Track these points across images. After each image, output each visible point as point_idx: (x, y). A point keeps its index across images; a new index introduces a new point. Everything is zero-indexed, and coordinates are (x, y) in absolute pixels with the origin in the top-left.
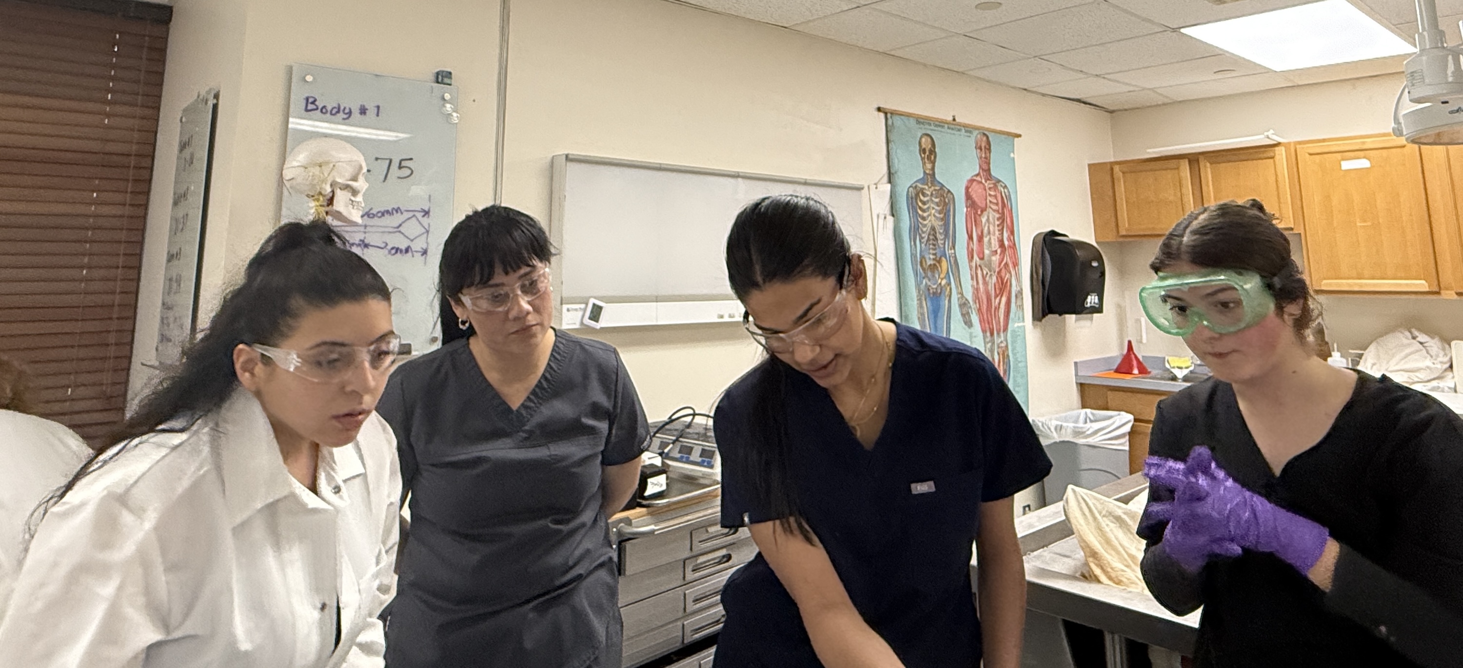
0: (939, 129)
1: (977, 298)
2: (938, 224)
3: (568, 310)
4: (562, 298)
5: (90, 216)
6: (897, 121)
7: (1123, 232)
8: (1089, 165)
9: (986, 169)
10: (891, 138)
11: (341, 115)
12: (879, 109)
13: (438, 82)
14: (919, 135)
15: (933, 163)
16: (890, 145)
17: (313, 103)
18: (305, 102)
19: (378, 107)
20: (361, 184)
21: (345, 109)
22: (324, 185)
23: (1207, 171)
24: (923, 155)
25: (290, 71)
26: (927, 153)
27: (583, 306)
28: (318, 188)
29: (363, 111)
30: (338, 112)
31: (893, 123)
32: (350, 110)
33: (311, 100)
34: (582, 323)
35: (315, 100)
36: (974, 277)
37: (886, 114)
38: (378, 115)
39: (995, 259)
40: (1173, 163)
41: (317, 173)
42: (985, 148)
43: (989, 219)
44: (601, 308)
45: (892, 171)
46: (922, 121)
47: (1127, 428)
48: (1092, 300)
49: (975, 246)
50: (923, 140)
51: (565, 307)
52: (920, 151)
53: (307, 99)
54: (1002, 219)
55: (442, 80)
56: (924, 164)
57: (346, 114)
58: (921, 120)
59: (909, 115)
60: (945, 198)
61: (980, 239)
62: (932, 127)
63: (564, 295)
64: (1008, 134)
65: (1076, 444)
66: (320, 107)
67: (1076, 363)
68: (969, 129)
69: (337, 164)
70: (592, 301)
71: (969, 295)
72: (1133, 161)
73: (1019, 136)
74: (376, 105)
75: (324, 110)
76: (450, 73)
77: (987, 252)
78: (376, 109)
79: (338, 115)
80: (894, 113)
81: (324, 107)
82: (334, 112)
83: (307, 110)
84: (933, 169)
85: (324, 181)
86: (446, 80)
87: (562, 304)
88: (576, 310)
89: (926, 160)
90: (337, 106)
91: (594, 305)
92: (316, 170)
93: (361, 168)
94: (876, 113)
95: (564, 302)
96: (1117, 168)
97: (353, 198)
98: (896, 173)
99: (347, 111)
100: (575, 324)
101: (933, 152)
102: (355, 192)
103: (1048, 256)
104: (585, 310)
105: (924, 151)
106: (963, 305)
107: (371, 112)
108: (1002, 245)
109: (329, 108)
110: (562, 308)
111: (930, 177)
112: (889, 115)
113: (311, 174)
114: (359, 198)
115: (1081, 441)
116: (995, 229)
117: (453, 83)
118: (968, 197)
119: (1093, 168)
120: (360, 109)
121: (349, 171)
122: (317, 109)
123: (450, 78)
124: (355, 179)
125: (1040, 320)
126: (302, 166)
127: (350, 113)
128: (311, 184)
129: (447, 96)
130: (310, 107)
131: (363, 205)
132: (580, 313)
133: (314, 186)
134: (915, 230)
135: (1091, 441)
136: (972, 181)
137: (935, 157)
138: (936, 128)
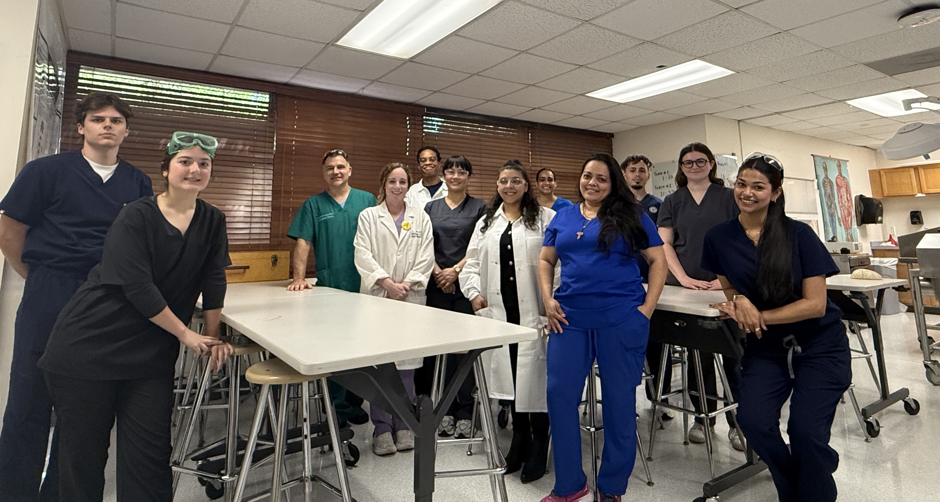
1: (842, 217)
2: (830, 192)
7: (885, 195)
8: (869, 171)
9: (840, 174)
10: (816, 164)
12: (812, 155)
14: (822, 162)
15: (827, 172)
16: (815, 167)
23: (922, 172)
31: (816, 159)
36: (841, 210)
37: (814, 156)
39: (846, 204)
40: (907, 169)
42: (839, 166)
43: (843, 190)
47: (896, 263)
48: (880, 218)
49: (840, 200)
50: (824, 164)
54: (847, 190)
58: (823, 158)
59: (819, 156)
60: (830, 182)
61: (841, 197)
64: (845, 161)
65: (881, 266)
67: (871, 243)
68: (835, 159)
71: (840, 216)
72: (888, 169)
73: (848, 161)
77: (844, 202)
80: (817, 156)
84: (827, 174)
89: (825, 171)
96: (882, 172)
101: (826, 168)
103: (862, 204)
105: (824, 168)
106: (839, 219)
108: (847, 199)
111: (826, 177)
115: (882, 265)
116: (845, 194)
118: (837, 183)
119: (871, 172)
125: (860, 226)
134: (825, 193)
135: (886, 265)
136: (837, 178)
137: (827, 170)
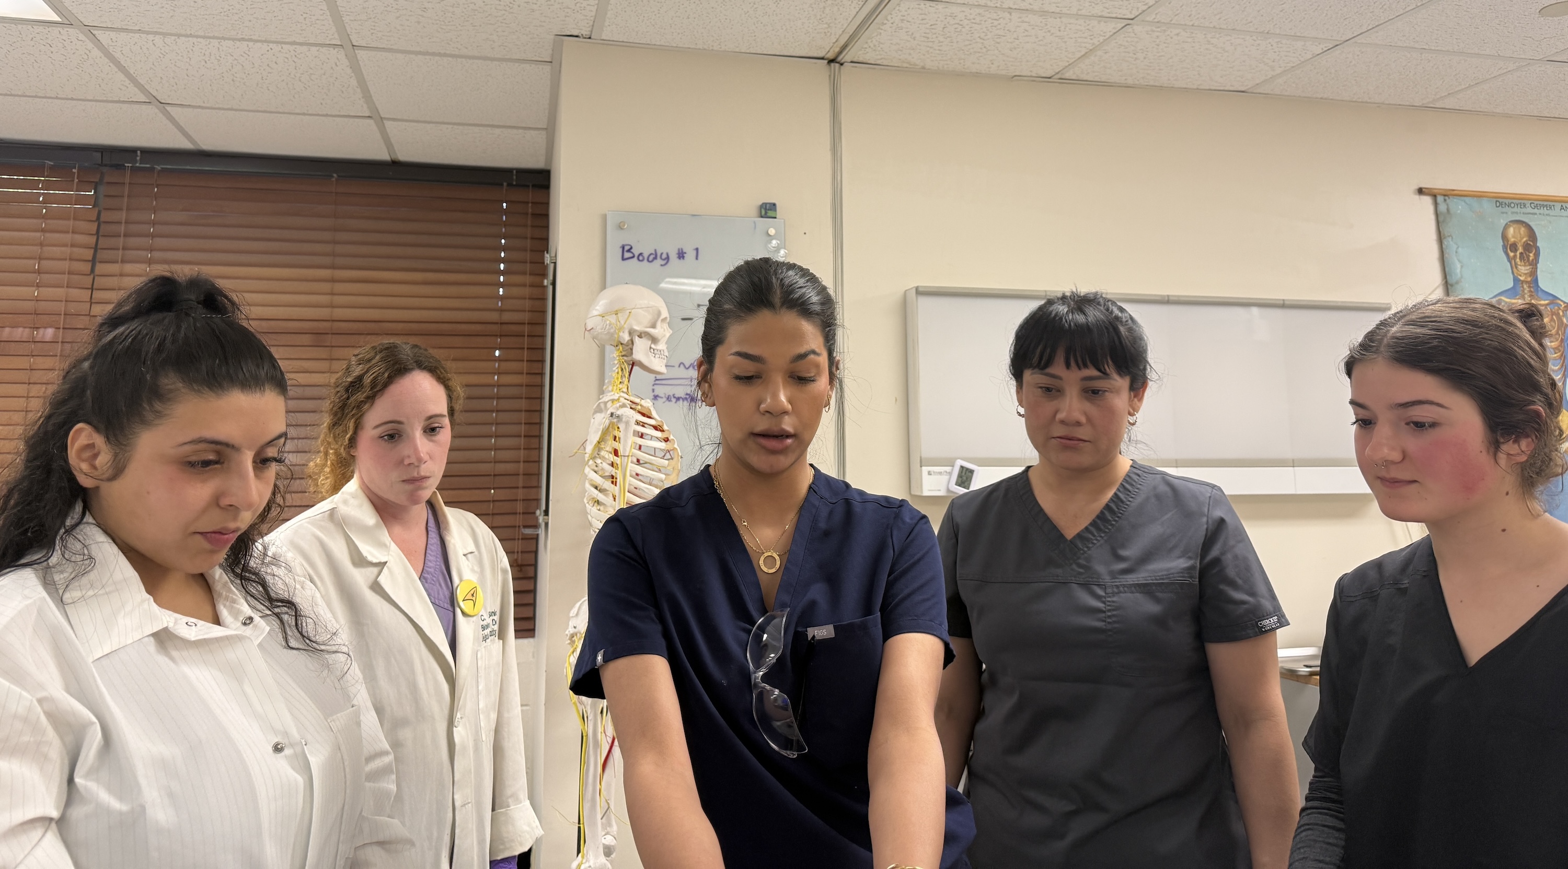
0: (1545, 211)
3: (929, 473)
4: (921, 457)
5: (494, 386)
6: (1458, 207)
10: (1446, 231)
11: (659, 262)
12: (1421, 191)
13: (762, 217)
14: (1503, 222)
15: (1534, 264)
16: (1445, 243)
17: (629, 251)
18: (621, 250)
19: (697, 249)
20: (663, 331)
21: (662, 254)
22: (621, 334)
24: (1512, 254)
25: (604, 218)
26: (1520, 250)
27: (948, 469)
28: (616, 336)
29: (681, 255)
30: (655, 258)
31: (1448, 210)
32: (667, 254)
33: (627, 248)
34: (948, 490)
35: (631, 248)
37: (1434, 196)
38: (697, 259)
41: (613, 321)
44: (972, 472)
45: (1450, 281)
46: (1507, 201)
50: (1511, 231)
51: (925, 469)
52: (1505, 247)
53: (623, 248)
55: (766, 213)
56: (1514, 267)
57: (664, 260)
58: (1501, 201)
59: (1479, 196)
62: (1529, 210)
63: (923, 456)
66: (636, 255)
69: (632, 311)
70: (959, 463)
74: (695, 247)
75: (641, 258)
76: (774, 205)
78: (695, 252)
79: (655, 261)
80: (1448, 194)
81: (641, 254)
82: (651, 259)
83: (623, 259)
84: (1533, 273)
85: (621, 329)
86: (770, 213)
87: (921, 467)
88: (940, 473)
89: (1518, 260)
90: (654, 252)
91: (962, 467)
92: (612, 319)
93: (659, 314)
94: (1417, 197)
95: (923, 464)
97: (653, 346)
98: (1457, 283)
99: (664, 256)
100: (940, 490)
101: (1531, 247)
102: (654, 340)
104: (950, 474)
105: (1514, 247)
107: (690, 255)
109: (646, 255)
110: (921, 471)
112: (1440, 199)
113: (608, 322)
114: (662, 346)
117: (777, 217)
120: (679, 254)
121: (646, 318)
122: (633, 257)
123: (775, 210)
124: (654, 326)
126: (599, 315)
127: (668, 258)
128: (608, 333)
129: (772, 231)
130: (627, 255)
131: (666, 354)
132: (946, 478)
133: (612, 335)
137: (1537, 255)
138: (1536, 211)
